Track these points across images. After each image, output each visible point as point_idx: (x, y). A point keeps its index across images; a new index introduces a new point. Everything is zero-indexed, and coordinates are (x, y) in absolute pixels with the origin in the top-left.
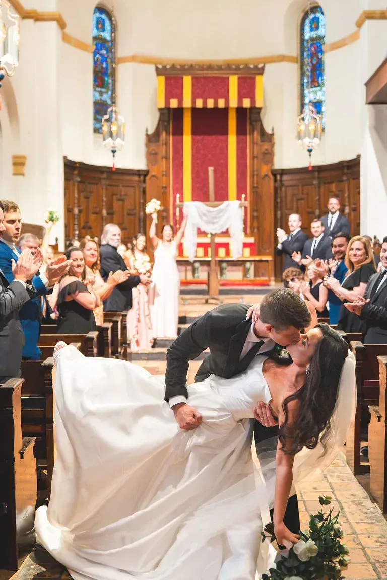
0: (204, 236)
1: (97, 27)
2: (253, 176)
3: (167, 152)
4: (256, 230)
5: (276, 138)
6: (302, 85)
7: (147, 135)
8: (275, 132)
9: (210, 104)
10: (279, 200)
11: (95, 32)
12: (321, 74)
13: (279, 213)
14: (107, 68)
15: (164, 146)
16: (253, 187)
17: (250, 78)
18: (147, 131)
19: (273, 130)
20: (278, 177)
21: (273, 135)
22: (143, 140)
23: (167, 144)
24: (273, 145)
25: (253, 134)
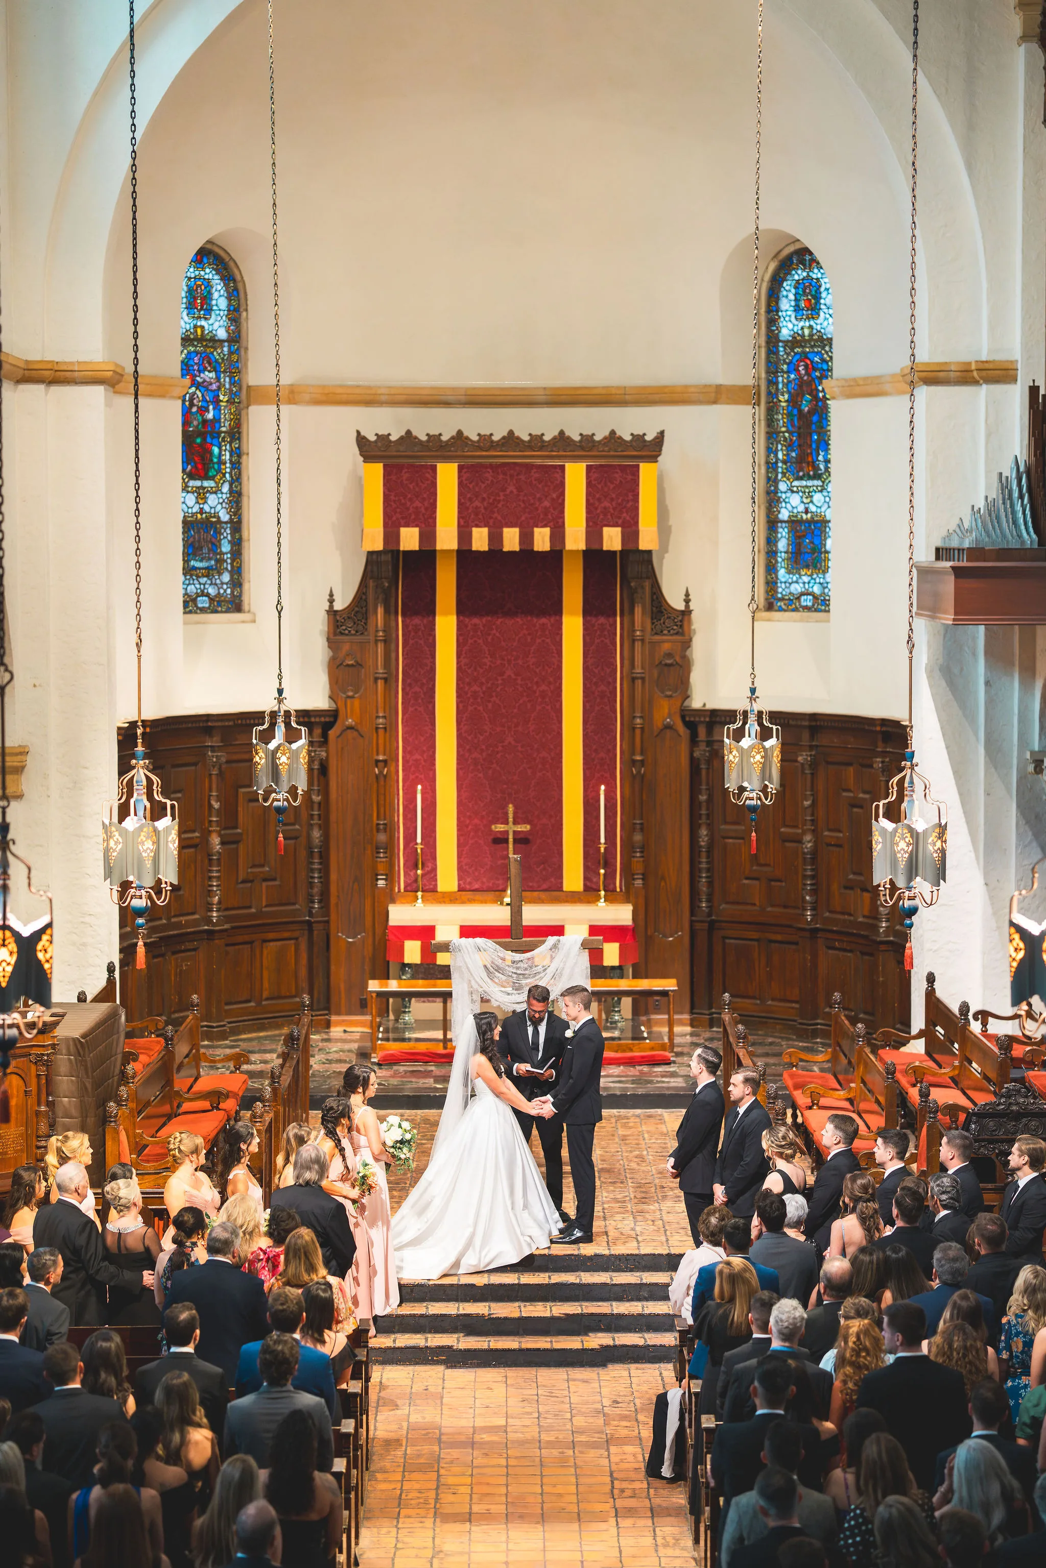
0: (495, 902)
1: (191, 306)
2: (629, 729)
3: (389, 661)
4: (639, 883)
5: (697, 620)
6: (771, 466)
7: (331, 612)
8: (692, 606)
9: (511, 539)
10: (703, 798)
11: (185, 322)
12: (824, 443)
13: (704, 832)
14: (216, 420)
15: (380, 647)
16: (629, 763)
17: (623, 468)
18: (331, 601)
19: (687, 601)
20: (702, 732)
21: (687, 612)
22: (319, 624)
23: (389, 641)
24: (687, 644)
25: (632, 612)
